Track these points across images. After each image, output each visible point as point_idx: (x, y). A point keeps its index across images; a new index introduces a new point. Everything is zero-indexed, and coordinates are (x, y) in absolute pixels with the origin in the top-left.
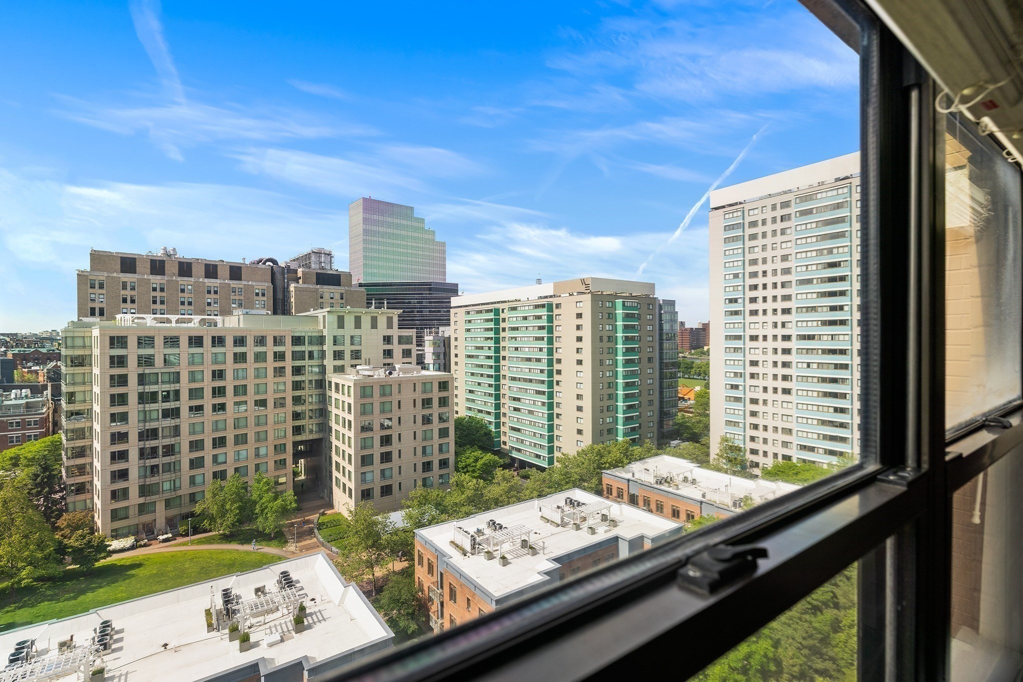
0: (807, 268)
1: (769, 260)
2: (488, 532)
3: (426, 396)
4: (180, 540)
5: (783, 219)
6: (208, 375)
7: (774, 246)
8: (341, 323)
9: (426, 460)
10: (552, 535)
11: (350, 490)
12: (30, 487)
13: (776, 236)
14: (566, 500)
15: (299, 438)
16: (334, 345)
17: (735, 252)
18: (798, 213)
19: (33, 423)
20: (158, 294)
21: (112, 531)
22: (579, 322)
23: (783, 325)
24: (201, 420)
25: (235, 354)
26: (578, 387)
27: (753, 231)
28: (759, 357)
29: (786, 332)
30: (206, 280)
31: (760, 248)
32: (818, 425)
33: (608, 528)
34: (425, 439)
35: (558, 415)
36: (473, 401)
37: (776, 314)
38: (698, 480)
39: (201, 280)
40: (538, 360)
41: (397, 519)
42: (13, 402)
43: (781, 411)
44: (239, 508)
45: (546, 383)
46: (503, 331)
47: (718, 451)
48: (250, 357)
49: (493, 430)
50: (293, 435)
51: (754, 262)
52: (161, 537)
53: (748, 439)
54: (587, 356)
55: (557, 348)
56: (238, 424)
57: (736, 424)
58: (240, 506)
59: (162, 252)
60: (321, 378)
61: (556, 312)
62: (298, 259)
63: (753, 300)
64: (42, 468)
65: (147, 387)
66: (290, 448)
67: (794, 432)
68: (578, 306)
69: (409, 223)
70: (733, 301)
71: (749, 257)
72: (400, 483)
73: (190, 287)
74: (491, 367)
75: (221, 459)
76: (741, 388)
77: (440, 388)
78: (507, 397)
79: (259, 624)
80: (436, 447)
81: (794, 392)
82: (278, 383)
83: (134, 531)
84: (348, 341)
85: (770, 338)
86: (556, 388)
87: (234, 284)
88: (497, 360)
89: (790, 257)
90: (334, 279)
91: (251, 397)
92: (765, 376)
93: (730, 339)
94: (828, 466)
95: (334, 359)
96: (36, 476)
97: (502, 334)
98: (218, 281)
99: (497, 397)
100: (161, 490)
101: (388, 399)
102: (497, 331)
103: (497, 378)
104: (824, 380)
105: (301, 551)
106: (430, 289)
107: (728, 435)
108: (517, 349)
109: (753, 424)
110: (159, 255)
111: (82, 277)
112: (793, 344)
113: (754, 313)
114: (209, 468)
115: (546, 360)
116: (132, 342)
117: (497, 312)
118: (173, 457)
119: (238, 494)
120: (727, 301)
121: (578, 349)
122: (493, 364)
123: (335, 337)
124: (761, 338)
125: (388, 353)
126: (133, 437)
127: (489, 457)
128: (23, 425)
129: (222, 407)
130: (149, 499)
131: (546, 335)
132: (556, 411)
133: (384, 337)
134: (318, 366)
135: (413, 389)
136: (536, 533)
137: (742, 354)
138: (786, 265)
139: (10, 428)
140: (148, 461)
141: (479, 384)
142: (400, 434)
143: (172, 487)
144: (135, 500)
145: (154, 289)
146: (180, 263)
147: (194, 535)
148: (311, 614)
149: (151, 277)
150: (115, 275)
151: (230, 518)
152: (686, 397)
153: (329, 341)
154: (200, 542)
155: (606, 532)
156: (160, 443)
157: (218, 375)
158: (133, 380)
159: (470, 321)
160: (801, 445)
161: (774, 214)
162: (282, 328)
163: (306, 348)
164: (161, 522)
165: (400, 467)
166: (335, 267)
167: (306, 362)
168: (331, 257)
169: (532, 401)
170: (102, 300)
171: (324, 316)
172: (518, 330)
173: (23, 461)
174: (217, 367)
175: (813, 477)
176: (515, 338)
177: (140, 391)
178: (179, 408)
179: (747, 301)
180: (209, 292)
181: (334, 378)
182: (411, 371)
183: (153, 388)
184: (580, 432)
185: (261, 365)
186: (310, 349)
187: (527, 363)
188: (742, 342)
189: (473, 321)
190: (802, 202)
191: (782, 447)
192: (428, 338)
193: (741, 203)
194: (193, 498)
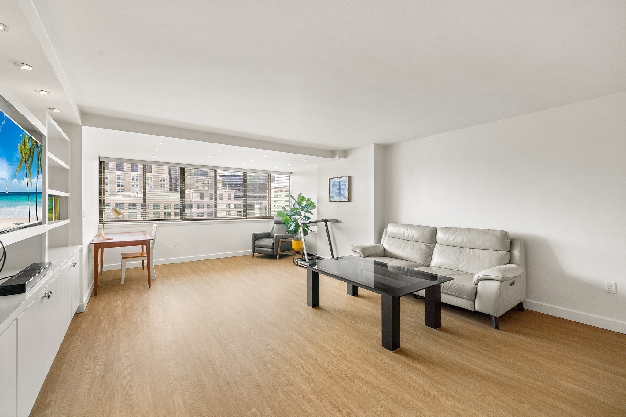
8: (202, 197)
16: (198, 208)
30: (132, 173)
133: (227, 204)
153: (195, 206)
162: (170, 199)
171: (193, 193)
180: (133, 179)
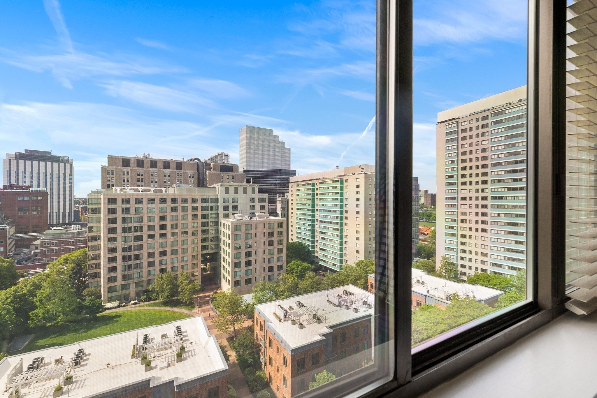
0: (498, 156)
1: (474, 152)
2: (296, 308)
3: (270, 231)
4: (142, 304)
5: (483, 126)
6: (157, 219)
7: (477, 143)
8: (227, 192)
9: (270, 265)
10: (332, 311)
11: (229, 280)
12: (70, 274)
13: (479, 137)
14: (344, 291)
15: (205, 252)
16: (223, 203)
17: (453, 147)
18: (493, 123)
19: (80, 242)
20: (140, 177)
21: (108, 298)
22: (358, 190)
23: (483, 190)
24: (154, 241)
25: (172, 208)
26: (357, 226)
27: (464, 135)
28: (468, 210)
29: (484, 195)
30: (164, 170)
31: (468, 144)
32: (504, 251)
33: (366, 309)
34: (270, 254)
35: (346, 242)
36: (300, 233)
37: (478, 184)
38: (425, 282)
39: (161, 170)
40: (335, 211)
41: (248, 298)
42: (73, 231)
43: (480, 242)
44: (171, 288)
45: (339, 224)
46: (316, 195)
47: (440, 265)
48: (180, 209)
49: (311, 250)
50: (202, 250)
51: (464, 153)
52: (132, 302)
53: (459, 258)
54: (362, 209)
55: (345, 205)
56: (173, 244)
57: (452, 249)
58: (171, 287)
59: (143, 155)
60: (217, 220)
61: (345, 184)
62: (211, 158)
63: (463, 176)
64: (76, 265)
65: (126, 224)
66: (200, 258)
67: (489, 255)
68: (357, 181)
69: (271, 138)
70: (451, 177)
71: (461, 150)
72: (256, 278)
73: (156, 173)
74: (310, 215)
75: (164, 262)
76: (455, 228)
77: (278, 226)
78: (318, 231)
79: (159, 356)
80: (276, 259)
81: (489, 231)
82: (194, 223)
83: (119, 298)
84: (231, 201)
85: (474, 199)
86: (345, 227)
87: (178, 171)
88: (313, 211)
89: (487, 149)
90: (229, 169)
91: (179, 230)
92: (470, 221)
93: (449, 199)
94: (510, 276)
95: (223, 211)
96: (73, 268)
97: (316, 197)
98: (170, 170)
99: (313, 232)
100: (133, 278)
101: (250, 232)
102: (313, 195)
103: (313, 221)
104: (509, 224)
105: (201, 312)
106: (281, 173)
107: (447, 256)
108: (323, 205)
109: (463, 250)
110: (142, 157)
111: (104, 169)
112: (489, 203)
113: (464, 184)
114: (158, 267)
115: (339, 211)
116: (119, 201)
117: (313, 185)
118: (139, 261)
119: (170, 281)
120: (447, 176)
121: (357, 205)
122: (311, 213)
123: (224, 199)
124: (468, 199)
125: (253, 207)
126: (119, 250)
127: (305, 264)
128: (75, 243)
129: (165, 235)
130: (127, 282)
131: (339, 197)
132: (345, 240)
133: (250, 198)
134: (216, 214)
135: (263, 227)
136: (323, 310)
137: (456, 208)
138: (484, 154)
139: (70, 244)
140: (126, 262)
141: (304, 224)
142: (256, 251)
143: (139, 276)
144: (120, 282)
145: (138, 175)
146: (151, 161)
147: (149, 301)
148: (188, 351)
149: (137, 168)
150: (119, 167)
151: (166, 293)
152: (426, 233)
153: (221, 200)
154: (151, 305)
155: (365, 311)
156: (133, 253)
157: (163, 218)
158: (119, 221)
159: (299, 190)
160: (493, 263)
161: (478, 124)
162: (197, 194)
163: (209, 205)
164: (133, 294)
165: (256, 269)
166: (230, 162)
167: (209, 212)
168: (228, 157)
169: (332, 234)
170: (113, 180)
171: (218, 188)
172: (324, 194)
173: (69, 261)
174: (162, 214)
175: (500, 283)
176: (323, 199)
177: (123, 226)
178: (143, 235)
179: (460, 176)
180: (165, 176)
181: (223, 221)
182: (263, 217)
183: (129, 225)
184: (358, 252)
185: (185, 213)
186: (211, 205)
187: (329, 213)
188: (456, 201)
189: (300, 190)
190: (495, 116)
191: (481, 264)
192: (279, 199)
193: (457, 119)
194: (149, 282)
